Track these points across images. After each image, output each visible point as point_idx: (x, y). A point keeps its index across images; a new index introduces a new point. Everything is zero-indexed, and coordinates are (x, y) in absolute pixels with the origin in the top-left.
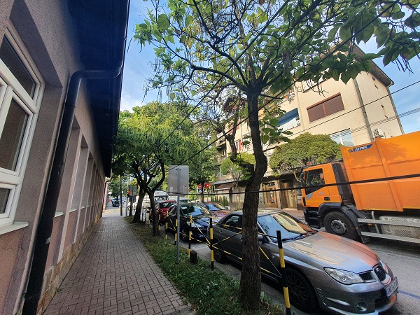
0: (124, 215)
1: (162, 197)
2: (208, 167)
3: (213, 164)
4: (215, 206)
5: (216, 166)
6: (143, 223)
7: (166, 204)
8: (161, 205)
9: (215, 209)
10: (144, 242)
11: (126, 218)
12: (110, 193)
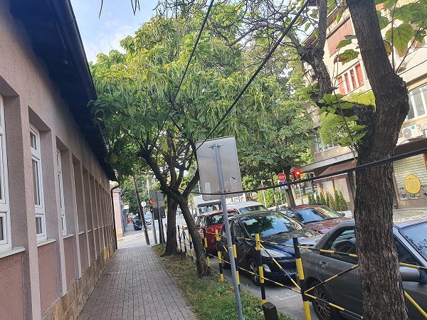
0: (152, 243)
1: (211, 205)
2: (295, 136)
3: (304, 127)
4: (315, 212)
5: (310, 131)
6: (182, 255)
7: (217, 218)
8: (209, 220)
9: (317, 218)
10: (182, 288)
11: (156, 248)
12: (127, 207)
